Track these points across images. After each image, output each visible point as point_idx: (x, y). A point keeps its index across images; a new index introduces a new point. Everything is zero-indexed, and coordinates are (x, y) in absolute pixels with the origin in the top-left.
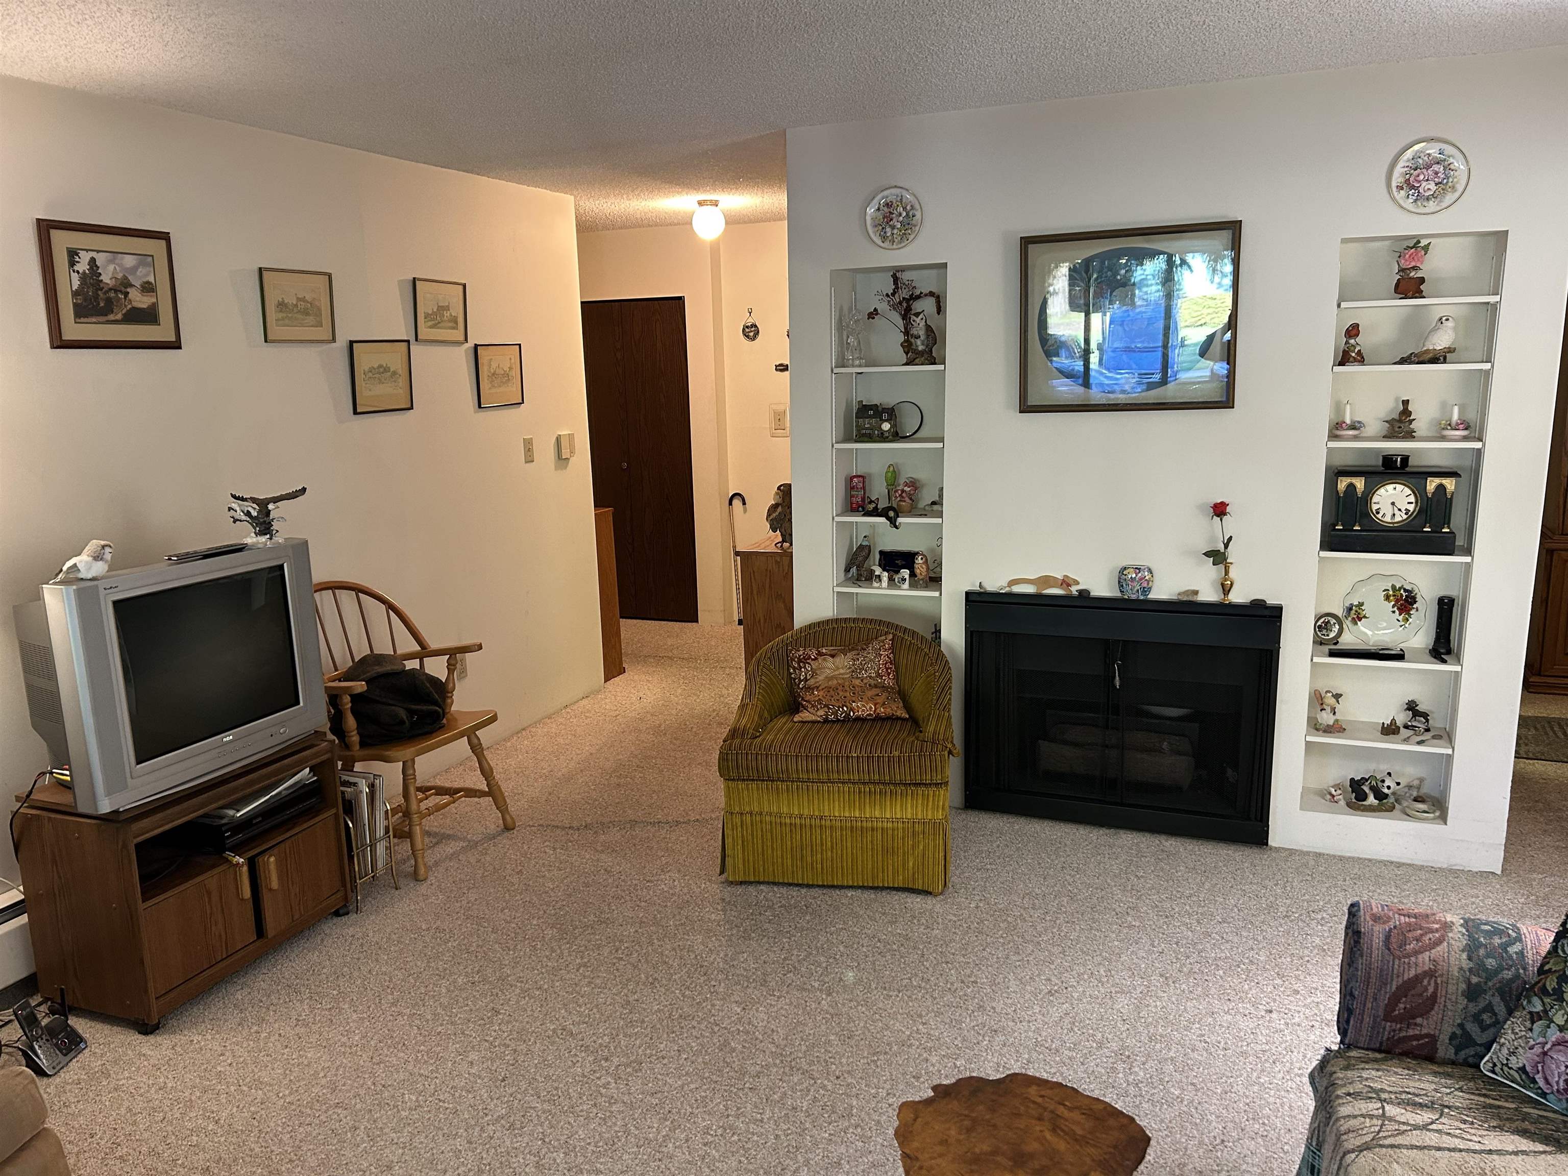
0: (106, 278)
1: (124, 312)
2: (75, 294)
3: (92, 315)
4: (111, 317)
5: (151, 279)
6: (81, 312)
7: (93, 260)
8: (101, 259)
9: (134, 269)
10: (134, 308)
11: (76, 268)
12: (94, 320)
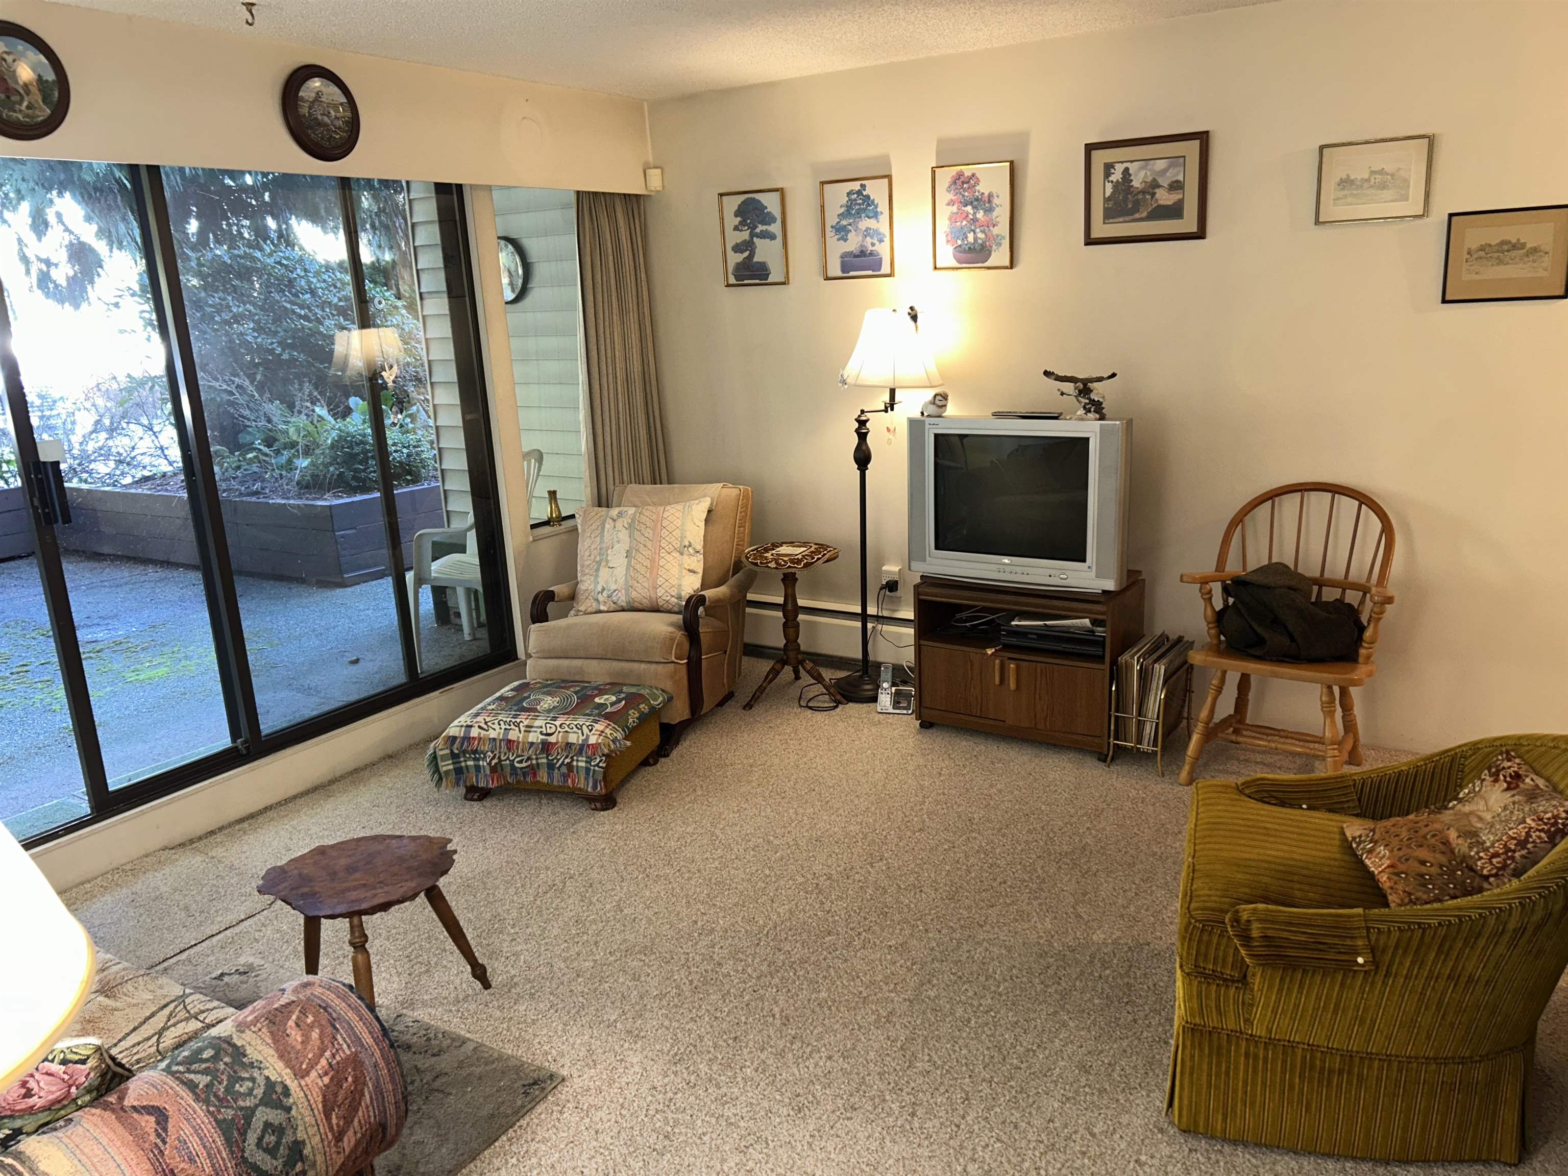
0: (1136, 183)
1: (1150, 210)
2: (1106, 200)
3: (1120, 216)
4: (1137, 216)
5: (1181, 178)
6: (1109, 215)
7: (1126, 170)
8: (1133, 167)
9: (1165, 171)
10: (1160, 206)
11: (1110, 179)
12: (1121, 220)
